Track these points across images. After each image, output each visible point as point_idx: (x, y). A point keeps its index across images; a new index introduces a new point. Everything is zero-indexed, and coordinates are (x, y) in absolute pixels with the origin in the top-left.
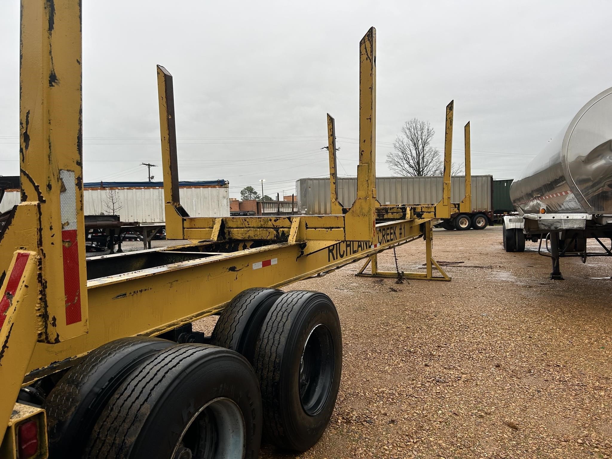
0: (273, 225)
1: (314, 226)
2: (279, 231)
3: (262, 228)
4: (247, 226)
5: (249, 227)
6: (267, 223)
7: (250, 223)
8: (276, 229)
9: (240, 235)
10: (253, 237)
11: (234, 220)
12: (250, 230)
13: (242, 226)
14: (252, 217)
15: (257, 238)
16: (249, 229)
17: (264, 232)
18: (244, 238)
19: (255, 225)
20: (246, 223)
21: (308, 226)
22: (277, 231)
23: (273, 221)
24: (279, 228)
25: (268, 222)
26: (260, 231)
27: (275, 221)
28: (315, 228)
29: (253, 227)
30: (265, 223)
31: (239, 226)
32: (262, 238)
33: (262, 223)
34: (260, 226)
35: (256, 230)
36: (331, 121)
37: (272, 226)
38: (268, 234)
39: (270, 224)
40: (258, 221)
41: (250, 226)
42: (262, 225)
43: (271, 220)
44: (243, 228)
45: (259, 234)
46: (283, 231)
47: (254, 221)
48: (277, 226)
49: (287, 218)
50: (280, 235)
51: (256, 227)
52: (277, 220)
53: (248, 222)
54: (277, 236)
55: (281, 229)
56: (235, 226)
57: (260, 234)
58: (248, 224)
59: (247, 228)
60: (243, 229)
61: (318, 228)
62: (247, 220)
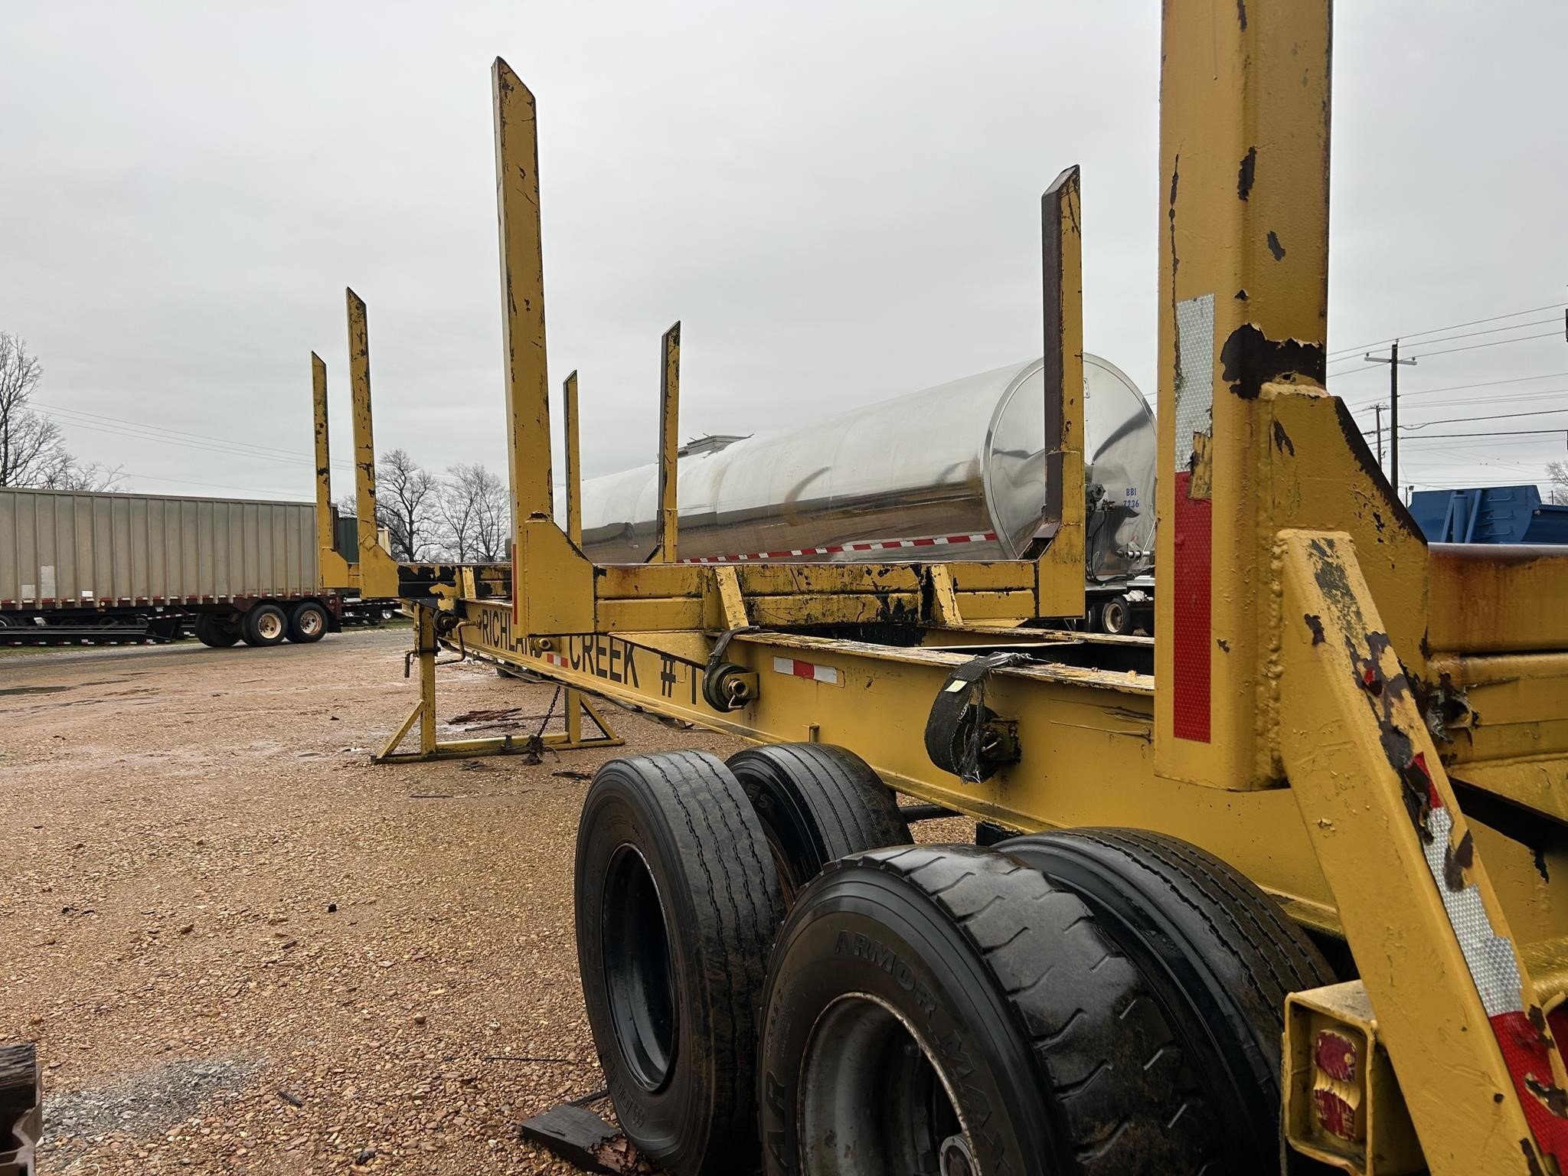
0: (876, 586)
1: (971, 587)
2: (889, 600)
3: (843, 592)
4: (804, 587)
5: (810, 592)
6: (859, 579)
7: (812, 581)
8: (882, 594)
9: (782, 613)
10: (820, 617)
11: (767, 573)
12: (811, 599)
13: (788, 589)
14: (819, 566)
15: (830, 620)
16: (807, 597)
17: (849, 603)
18: (796, 620)
19: (827, 587)
20: (802, 580)
21: (958, 587)
22: (884, 601)
23: (875, 573)
24: (888, 592)
25: (862, 577)
26: (838, 601)
27: (881, 574)
28: (974, 591)
29: (821, 592)
30: (855, 578)
31: (781, 589)
32: (845, 620)
33: (846, 579)
34: (839, 586)
35: (828, 599)
36: (357, 309)
37: (872, 588)
38: (860, 607)
39: (867, 582)
40: (835, 575)
41: (811, 588)
42: (845, 585)
43: (869, 572)
44: (790, 594)
45: (835, 609)
46: (899, 600)
47: (826, 574)
48: (884, 588)
49: (911, 566)
50: (892, 609)
51: (829, 589)
52: (887, 571)
53: (806, 578)
54: (884, 613)
55: (895, 595)
56: (769, 590)
57: (838, 610)
58: (807, 584)
59: (802, 593)
60: (790, 597)
61: (979, 591)
62: (806, 572)
